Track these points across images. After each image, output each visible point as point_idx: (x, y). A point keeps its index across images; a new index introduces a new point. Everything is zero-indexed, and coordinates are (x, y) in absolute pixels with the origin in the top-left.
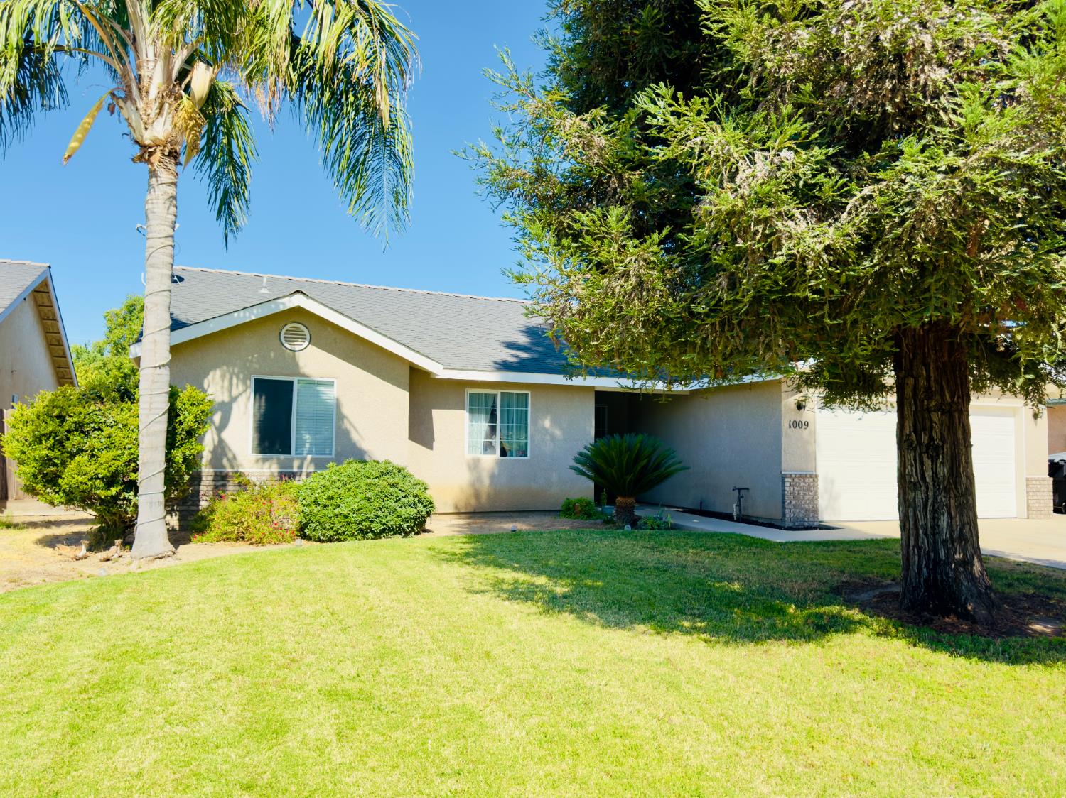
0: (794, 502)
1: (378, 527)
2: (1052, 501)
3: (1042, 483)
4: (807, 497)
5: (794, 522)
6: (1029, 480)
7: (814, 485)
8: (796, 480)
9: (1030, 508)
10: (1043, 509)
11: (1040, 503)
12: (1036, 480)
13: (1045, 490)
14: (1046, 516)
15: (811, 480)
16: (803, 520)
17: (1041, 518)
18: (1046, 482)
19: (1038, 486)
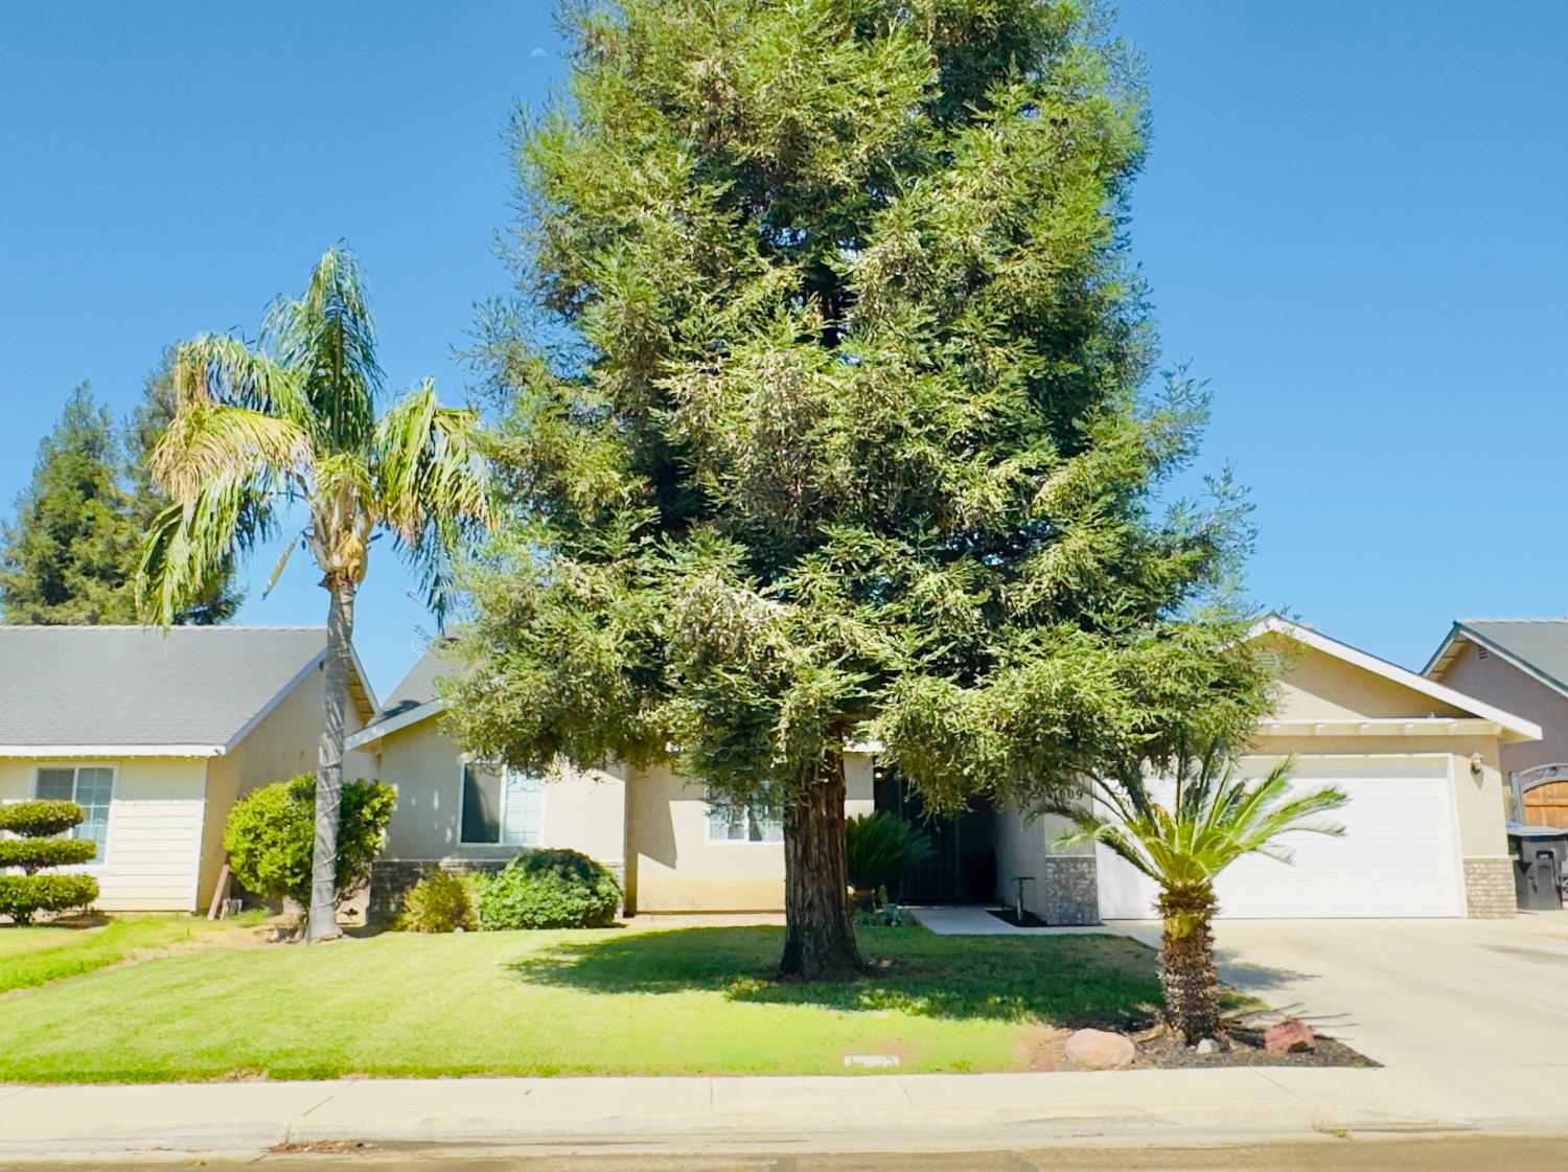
0: (1060, 894)
1: (540, 919)
2: (1514, 892)
3: (1491, 866)
4: (1080, 887)
5: (1061, 918)
6: (1467, 862)
7: (1090, 872)
8: (1063, 865)
9: (1470, 903)
10: (1495, 904)
11: (1489, 895)
12: (1480, 861)
13: (1499, 876)
14: (1504, 915)
15: (1086, 865)
16: (1076, 917)
17: (1493, 918)
18: (1498, 866)
19: (1485, 871)
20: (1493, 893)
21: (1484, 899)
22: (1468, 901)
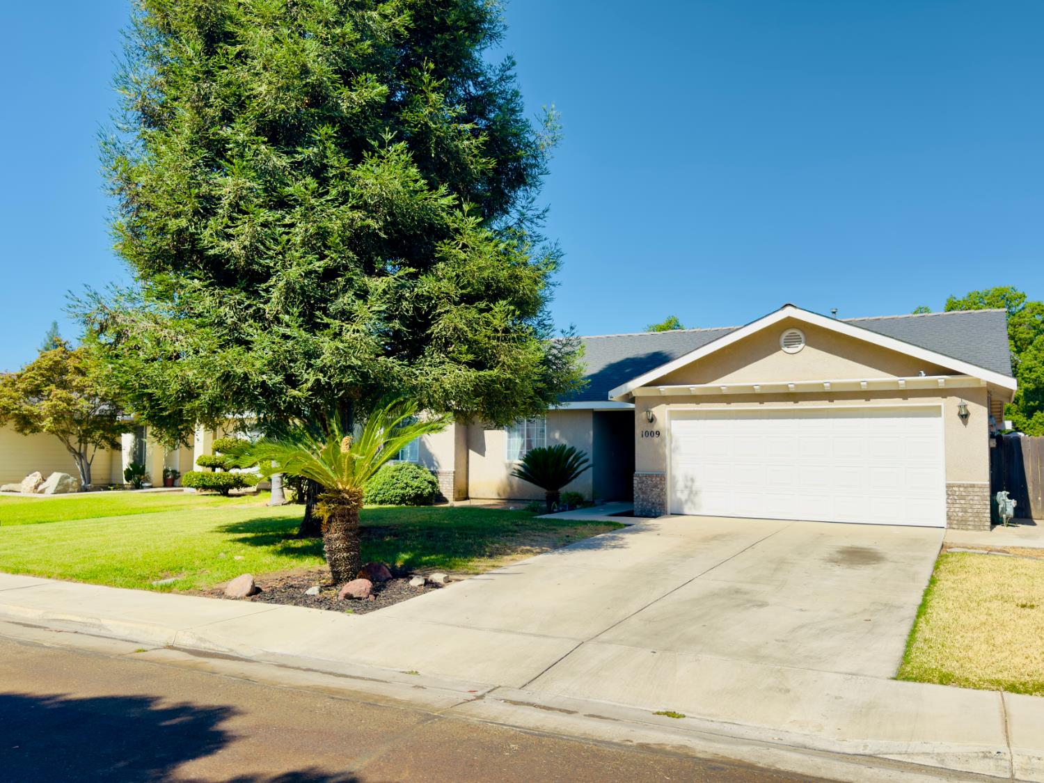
0: (641, 496)
2: (988, 511)
3: (970, 489)
4: (654, 493)
5: (642, 511)
6: (949, 486)
7: (660, 483)
8: (644, 479)
9: (949, 518)
10: (971, 519)
11: (966, 512)
12: (959, 486)
13: (976, 498)
14: (977, 528)
15: (658, 479)
16: (650, 511)
17: (967, 529)
18: (976, 489)
19: (964, 494)
20: (970, 510)
21: (960, 514)
22: (948, 515)
